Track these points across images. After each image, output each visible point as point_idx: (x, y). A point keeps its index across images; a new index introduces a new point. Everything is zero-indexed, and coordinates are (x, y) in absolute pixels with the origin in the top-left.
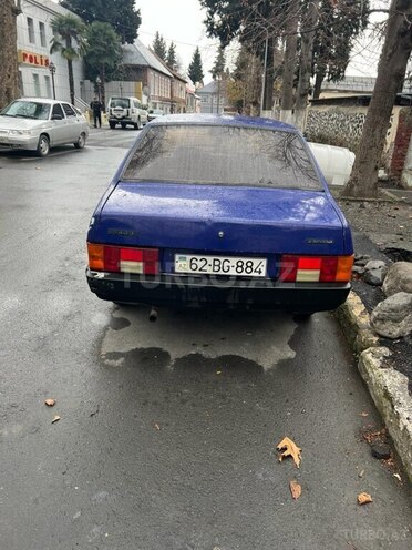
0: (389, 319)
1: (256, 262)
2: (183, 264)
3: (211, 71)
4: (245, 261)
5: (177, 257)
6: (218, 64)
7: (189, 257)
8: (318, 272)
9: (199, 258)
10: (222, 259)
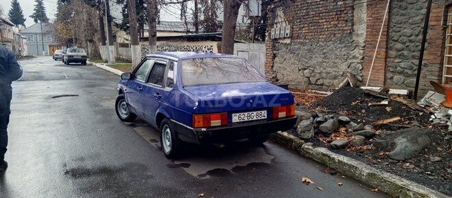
0: (306, 130)
1: (263, 112)
2: (236, 118)
3: (32, 16)
4: (259, 112)
5: (233, 115)
6: (38, 11)
7: (238, 114)
8: (285, 113)
9: (242, 114)
10: (250, 113)
